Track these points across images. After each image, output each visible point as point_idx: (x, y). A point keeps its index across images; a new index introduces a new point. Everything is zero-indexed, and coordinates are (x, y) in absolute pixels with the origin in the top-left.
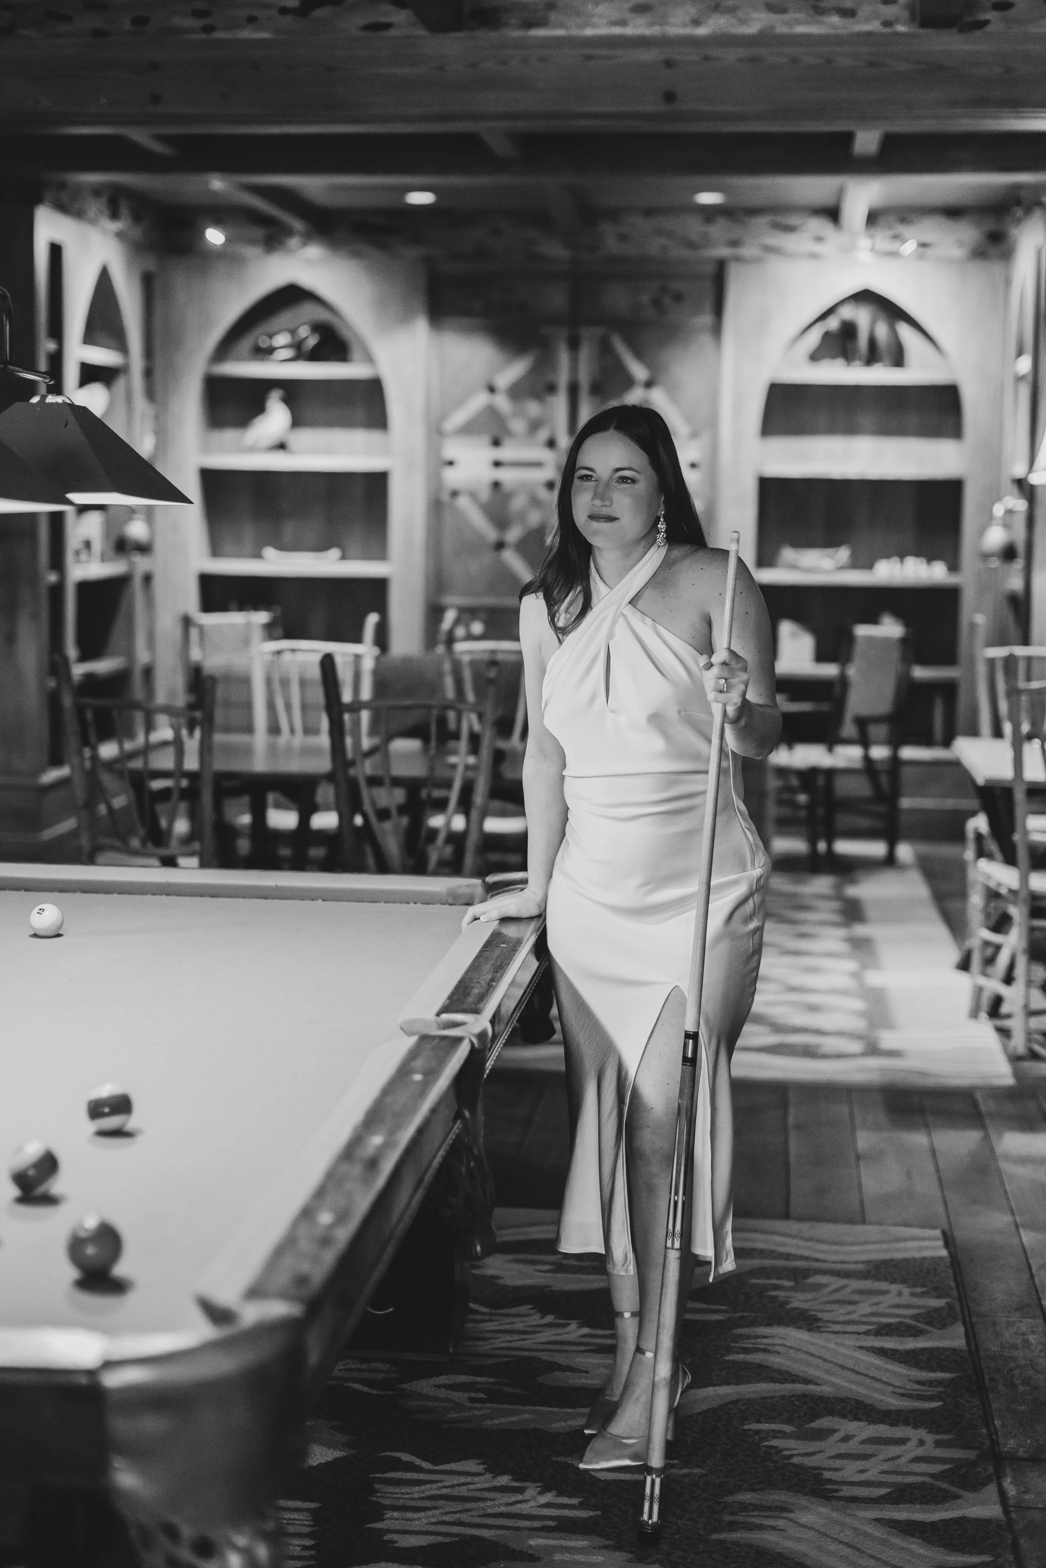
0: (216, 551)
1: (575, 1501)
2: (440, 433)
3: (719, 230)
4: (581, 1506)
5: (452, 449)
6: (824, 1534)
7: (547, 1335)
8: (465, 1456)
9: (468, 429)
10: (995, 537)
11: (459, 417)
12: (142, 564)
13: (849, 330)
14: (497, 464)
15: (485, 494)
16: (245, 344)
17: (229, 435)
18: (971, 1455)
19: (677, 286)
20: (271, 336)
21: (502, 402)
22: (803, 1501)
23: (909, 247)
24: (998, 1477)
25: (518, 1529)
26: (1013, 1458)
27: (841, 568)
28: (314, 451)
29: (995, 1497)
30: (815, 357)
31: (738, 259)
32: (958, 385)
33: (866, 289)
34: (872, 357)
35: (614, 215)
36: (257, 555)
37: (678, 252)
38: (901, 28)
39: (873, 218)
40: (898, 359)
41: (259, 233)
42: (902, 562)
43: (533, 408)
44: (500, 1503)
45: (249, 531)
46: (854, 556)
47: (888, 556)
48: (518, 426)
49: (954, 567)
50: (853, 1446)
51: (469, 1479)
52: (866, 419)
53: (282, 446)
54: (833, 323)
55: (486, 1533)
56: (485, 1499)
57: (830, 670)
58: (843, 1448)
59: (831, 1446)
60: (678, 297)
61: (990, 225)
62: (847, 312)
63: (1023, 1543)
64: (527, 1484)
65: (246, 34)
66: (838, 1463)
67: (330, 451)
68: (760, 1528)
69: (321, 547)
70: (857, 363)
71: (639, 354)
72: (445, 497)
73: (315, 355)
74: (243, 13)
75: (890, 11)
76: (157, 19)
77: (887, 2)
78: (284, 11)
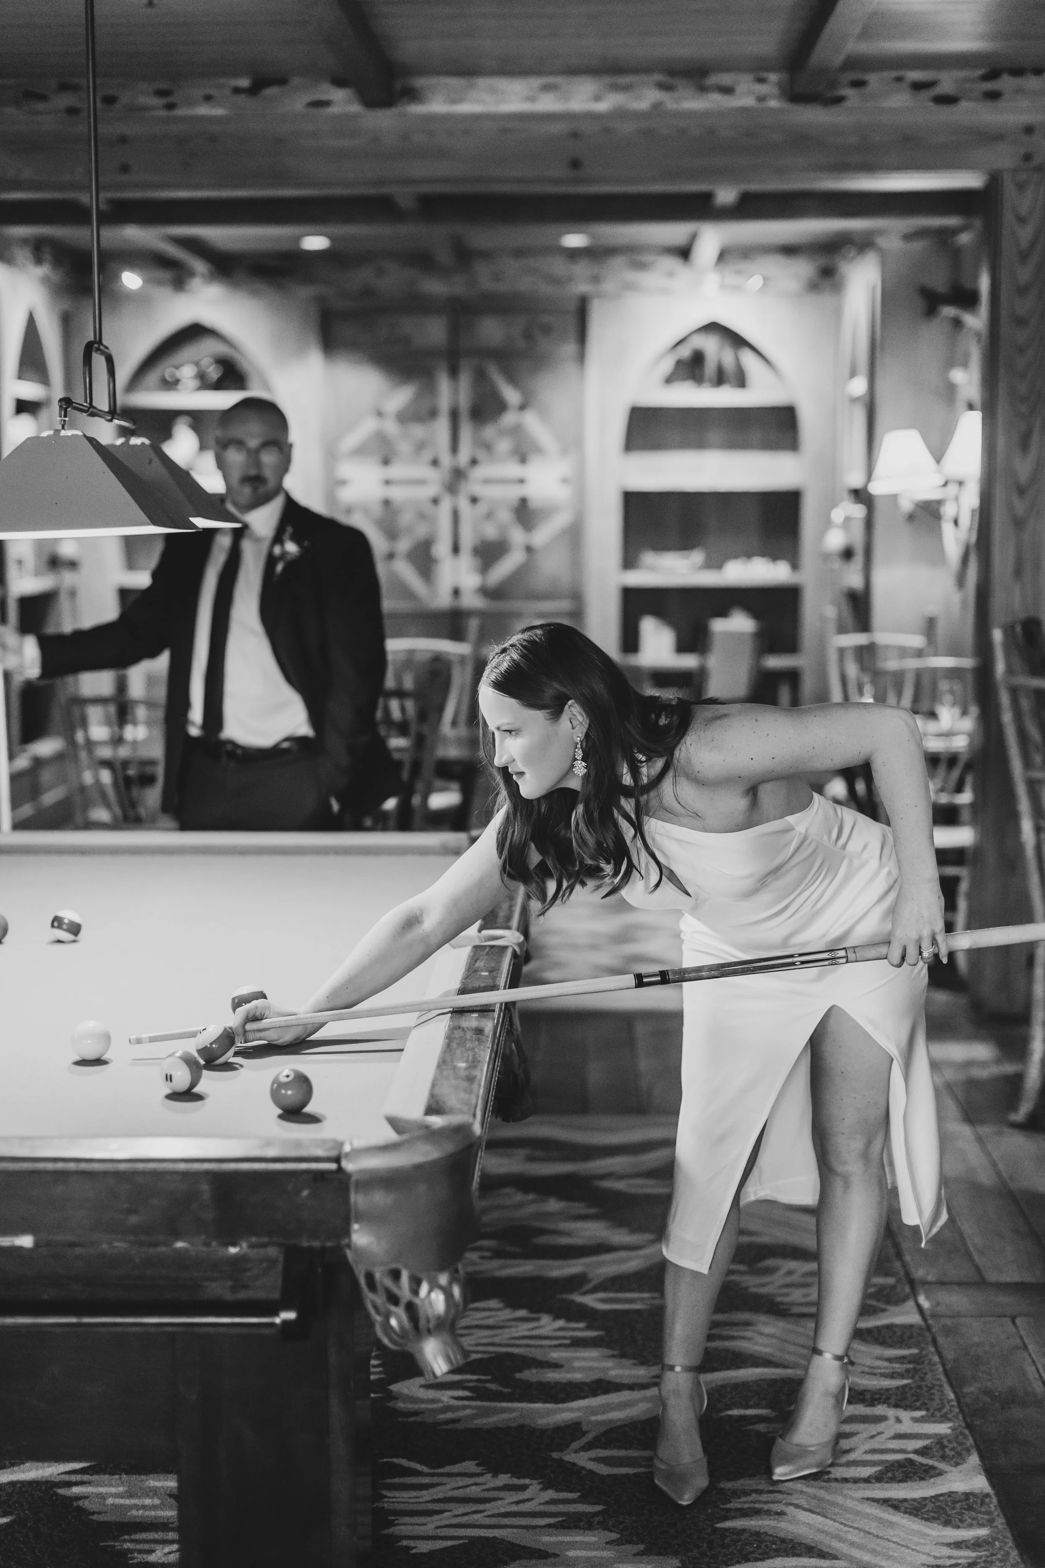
0: (131, 565)
1: (581, 1325)
2: (335, 455)
3: (581, 269)
4: (588, 1328)
5: (347, 469)
6: (785, 1341)
7: (531, 1209)
8: (487, 1298)
9: (360, 451)
10: (835, 540)
11: (352, 440)
12: (68, 578)
13: (698, 358)
14: (387, 482)
15: (377, 510)
16: (153, 377)
18: (891, 1281)
19: (546, 319)
20: (177, 368)
21: (391, 427)
22: (763, 1318)
23: (756, 282)
24: (914, 1294)
25: (541, 1346)
26: (924, 1283)
27: (697, 570)
29: (915, 1310)
30: (669, 380)
31: (600, 296)
32: (795, 406)
33: (713, 321)
34: (720, 379)
35: (486, 255)
37: (546, 289)
38: (773, 104)
39: (723, 256)
40: (741, 381)
41: (165, 275)
42: (749, 562)
43: (418, 431)
44: (523, 1329)
46: (707, 558)
47: (736, 557)
48: (404, 447)
49: (795, 565)
50: (795, 1278)
51: (492, 1313)
52: (714, 435)
54: (685, 352)
55: (516, 1350)
56: (509, 1327)
57: (689, 662)
58: (788, 1280)
59: (778, 1279)
60: (547, 330)
61: (822, 261)
62: (697, 342)
63: (941, 1340)
64: (541, 1315)
65: (203, 110)
66: (786, 1291)
68: (732, 1338)
70: (707, 384)
71: (513, 379)
73: (218, 386)
74: (200, 92)
75: (762, 89)
76: (125, 98)
77: (761, 80)
78: (237, 91)
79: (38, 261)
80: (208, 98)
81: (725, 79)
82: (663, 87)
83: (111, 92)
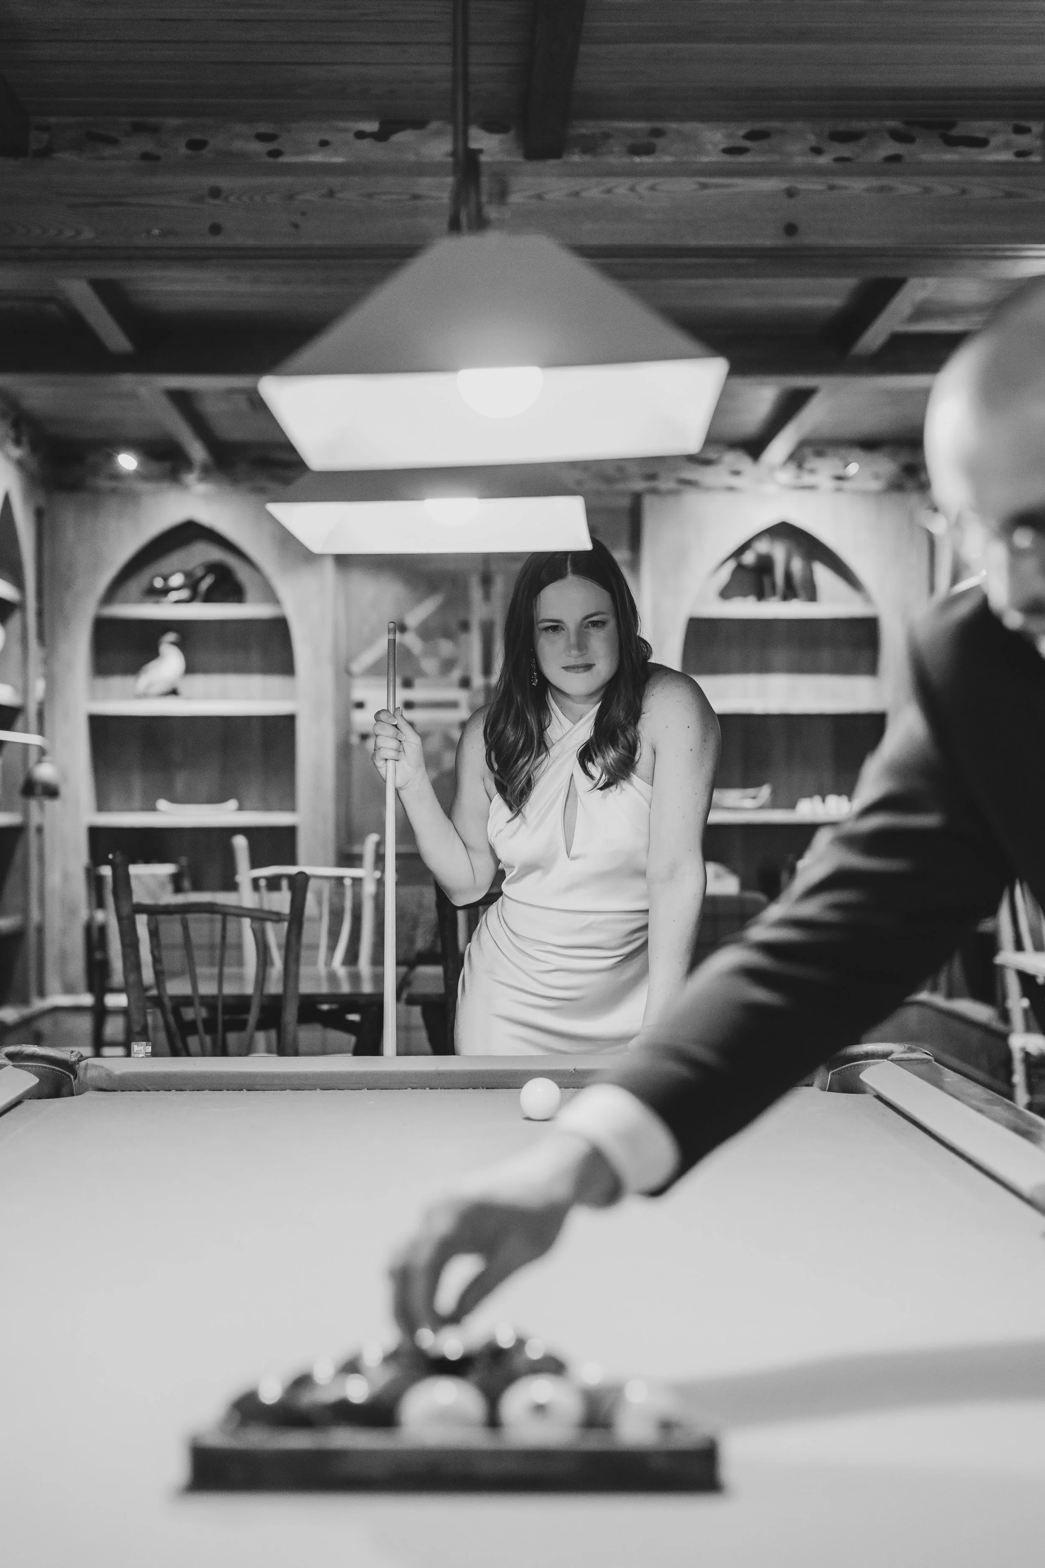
0: (102, 805)
2: (349, 673)
5: (361, 691)
9: (373, 671)
11: (366, 658)
12: (40, 810)
13: (765, 565)
14: (409, 705)
16: (135, 586)
17: (117, 682)
20: (165, 577)
21: (411, 640)
27: (762, 807)
28: (207, 696)
30: (726, 594)
31: (654, 492)
32: (878, 617)
33: (783, 521)
34: (790, 592)
36: (151, 808)
37: (593, 486)
38: (1036, 158)
40: (812, 595)
41: (158, 467)
42: (824, 801)
43: (446, 647)
45: (137, 782)
46: (774, 793)
47: (808, 795)
48: (429, 665)
52: (779, 656)
53: (174, 692)
54: (749, 558)
61: (903, 459)
62: (763, 547)
65: (318, 157)
67: (225, 696)
69: (219, 798)
70: (772, 598)
72: (355, 740)
73: (209, 597)
74: (315, 137)
75: (1023, 141)
76: (217, 143)
77: (1020, 130)
78: (361, 135)
79: (18, 442)
80: (324, 144)
81: (976, 128)
82: (897, 136)
83: (198, 136)
